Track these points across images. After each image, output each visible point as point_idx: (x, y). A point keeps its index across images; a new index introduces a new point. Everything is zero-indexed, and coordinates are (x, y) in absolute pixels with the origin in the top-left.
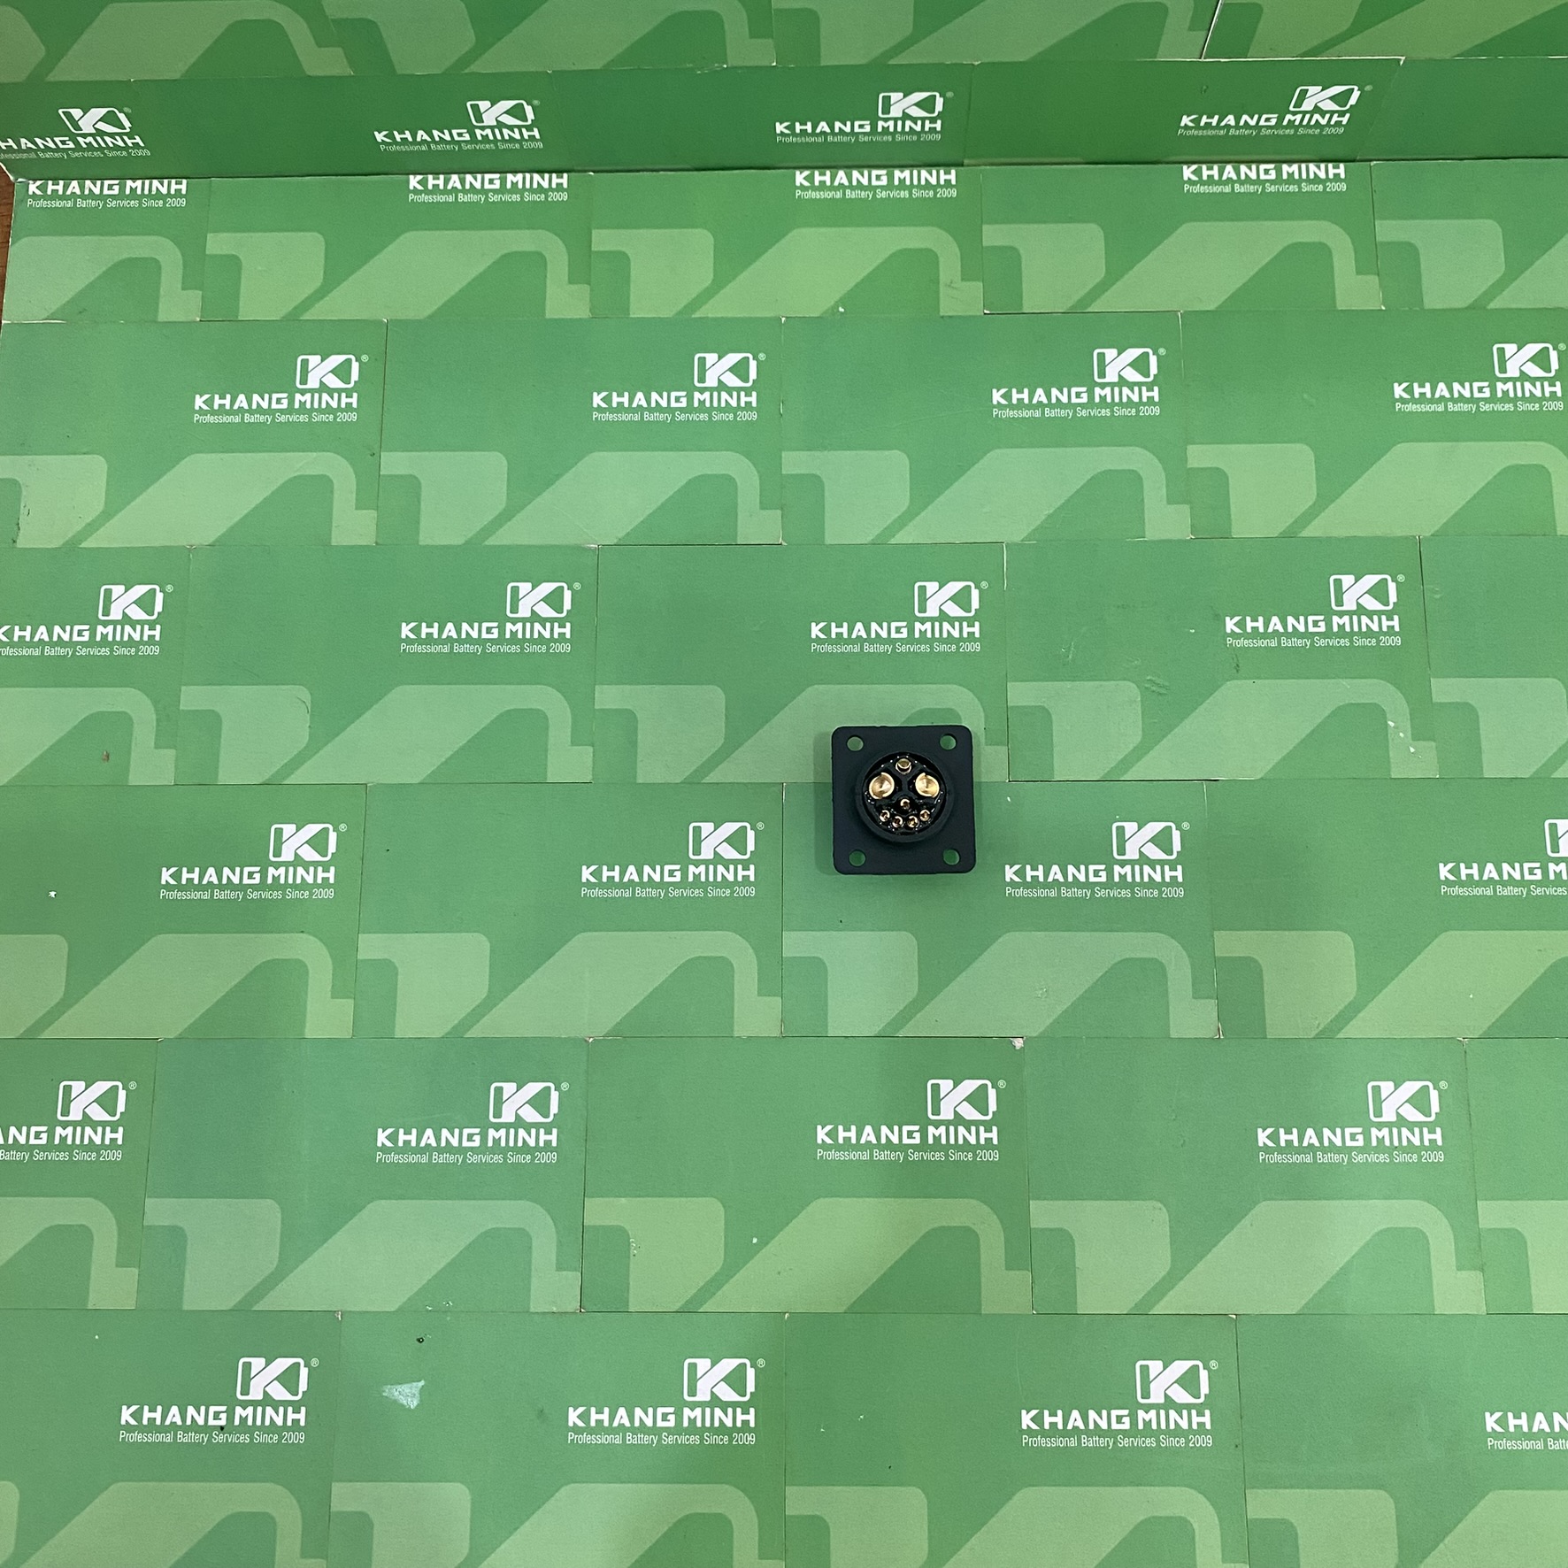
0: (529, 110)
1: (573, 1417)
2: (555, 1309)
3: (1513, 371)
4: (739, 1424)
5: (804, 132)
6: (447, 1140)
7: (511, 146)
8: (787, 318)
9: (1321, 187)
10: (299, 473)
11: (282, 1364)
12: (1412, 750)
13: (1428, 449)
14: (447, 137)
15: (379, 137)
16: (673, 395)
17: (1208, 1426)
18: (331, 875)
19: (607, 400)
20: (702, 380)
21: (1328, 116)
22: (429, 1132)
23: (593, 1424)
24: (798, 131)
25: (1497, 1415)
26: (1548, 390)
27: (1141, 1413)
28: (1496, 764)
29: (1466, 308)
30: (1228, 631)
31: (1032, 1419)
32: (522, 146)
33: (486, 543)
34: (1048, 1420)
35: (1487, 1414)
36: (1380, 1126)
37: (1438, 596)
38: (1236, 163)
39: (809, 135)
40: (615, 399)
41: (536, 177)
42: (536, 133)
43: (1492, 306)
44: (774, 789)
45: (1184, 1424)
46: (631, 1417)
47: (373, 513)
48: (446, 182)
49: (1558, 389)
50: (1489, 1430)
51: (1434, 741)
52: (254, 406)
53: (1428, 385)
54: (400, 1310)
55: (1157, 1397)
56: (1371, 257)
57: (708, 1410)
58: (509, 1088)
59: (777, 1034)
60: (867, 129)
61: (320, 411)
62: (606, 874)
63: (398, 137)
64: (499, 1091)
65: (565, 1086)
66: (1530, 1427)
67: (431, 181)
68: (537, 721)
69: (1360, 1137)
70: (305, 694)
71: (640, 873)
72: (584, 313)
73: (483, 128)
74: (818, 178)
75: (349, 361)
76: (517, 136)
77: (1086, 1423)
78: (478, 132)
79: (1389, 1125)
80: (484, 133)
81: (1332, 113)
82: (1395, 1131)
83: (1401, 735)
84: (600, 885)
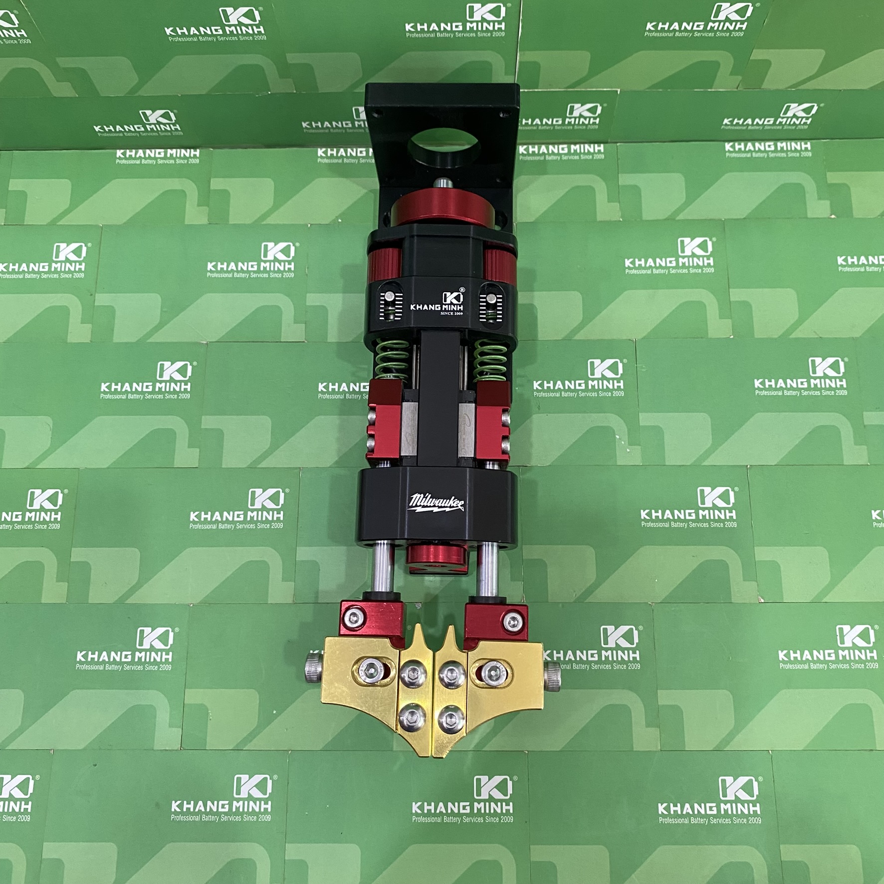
0: (172, 115)
1: (174, 806)
2: (167, 749)
3: (688, 252)
4: (262, 810)
5: (317, 127)
6: (114, 658)
7: (166, 134)
8: (311, 225)
9: (591, 157)
10: (51, 305)
11: (20, 778)
12: (628, 450)
13: (642, 294)
14: (133, 130)
15: (97, 129)
16: (250, 264)
17: (511, 811)
18: (59, 517)
19: (215, 266)
20: (265, 256)
21: (588, 119)
22: (105, 653)
23: (185, 810)
24: (314, 126)
25: (665, 805)
26: (706, 262)
27: (476, 804)
28: (672, 459)
29: (665, 219)
30: (535, 388)
31: (418, 807)
32: (172, 134)
33: (148, 341)
34: (426, 807)
35: (659, 805)
36: (606, 650)
37: (645, 370)
38: (547, 144)
39: (320, 129)
40: (219, 266)
41: (183, 151)
42: (178, 127)
43: (678, 218)
44: (296, 471)
45: (499, 811)
46: (205, 806)
47: (90, 326)
48: (136, 154)
49: (711, 261)
50: (660, 813)
51: (640, 445)
52: (31, 270)
53: (643, 260)
54: (85, 749)
55: (484, 795)
56: (615, 193)
57: (246, 803)
58: (147, 630)
59: (291, 602)
60: (350, 125)
61: (65, 272)
62: (203, 516)
63: (107, 129)
64: (142, 632)
65: (177, 630)
66: (682, 811)
67: (128, 153)
68: (170, 435)
69: (596, 656)
70: (49, 420)
71: (222, 516)
72: (204, 221)
73: (150, 124)
74: (329, 152)
75: (81, 246)
76: (169, 129)
77: (446, 809)
78: (148, 126)
79: (611, 649)
80: (151, 127)
81: (590, 118)
82: (614, 652)
83: (623, 443)
84: (200, 522)
